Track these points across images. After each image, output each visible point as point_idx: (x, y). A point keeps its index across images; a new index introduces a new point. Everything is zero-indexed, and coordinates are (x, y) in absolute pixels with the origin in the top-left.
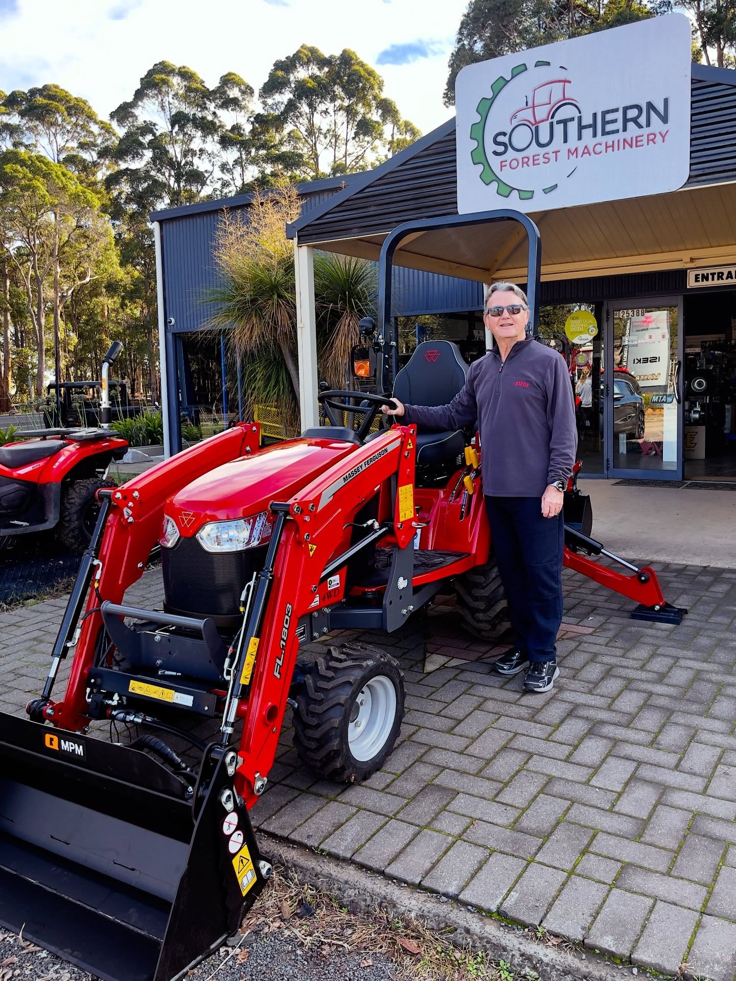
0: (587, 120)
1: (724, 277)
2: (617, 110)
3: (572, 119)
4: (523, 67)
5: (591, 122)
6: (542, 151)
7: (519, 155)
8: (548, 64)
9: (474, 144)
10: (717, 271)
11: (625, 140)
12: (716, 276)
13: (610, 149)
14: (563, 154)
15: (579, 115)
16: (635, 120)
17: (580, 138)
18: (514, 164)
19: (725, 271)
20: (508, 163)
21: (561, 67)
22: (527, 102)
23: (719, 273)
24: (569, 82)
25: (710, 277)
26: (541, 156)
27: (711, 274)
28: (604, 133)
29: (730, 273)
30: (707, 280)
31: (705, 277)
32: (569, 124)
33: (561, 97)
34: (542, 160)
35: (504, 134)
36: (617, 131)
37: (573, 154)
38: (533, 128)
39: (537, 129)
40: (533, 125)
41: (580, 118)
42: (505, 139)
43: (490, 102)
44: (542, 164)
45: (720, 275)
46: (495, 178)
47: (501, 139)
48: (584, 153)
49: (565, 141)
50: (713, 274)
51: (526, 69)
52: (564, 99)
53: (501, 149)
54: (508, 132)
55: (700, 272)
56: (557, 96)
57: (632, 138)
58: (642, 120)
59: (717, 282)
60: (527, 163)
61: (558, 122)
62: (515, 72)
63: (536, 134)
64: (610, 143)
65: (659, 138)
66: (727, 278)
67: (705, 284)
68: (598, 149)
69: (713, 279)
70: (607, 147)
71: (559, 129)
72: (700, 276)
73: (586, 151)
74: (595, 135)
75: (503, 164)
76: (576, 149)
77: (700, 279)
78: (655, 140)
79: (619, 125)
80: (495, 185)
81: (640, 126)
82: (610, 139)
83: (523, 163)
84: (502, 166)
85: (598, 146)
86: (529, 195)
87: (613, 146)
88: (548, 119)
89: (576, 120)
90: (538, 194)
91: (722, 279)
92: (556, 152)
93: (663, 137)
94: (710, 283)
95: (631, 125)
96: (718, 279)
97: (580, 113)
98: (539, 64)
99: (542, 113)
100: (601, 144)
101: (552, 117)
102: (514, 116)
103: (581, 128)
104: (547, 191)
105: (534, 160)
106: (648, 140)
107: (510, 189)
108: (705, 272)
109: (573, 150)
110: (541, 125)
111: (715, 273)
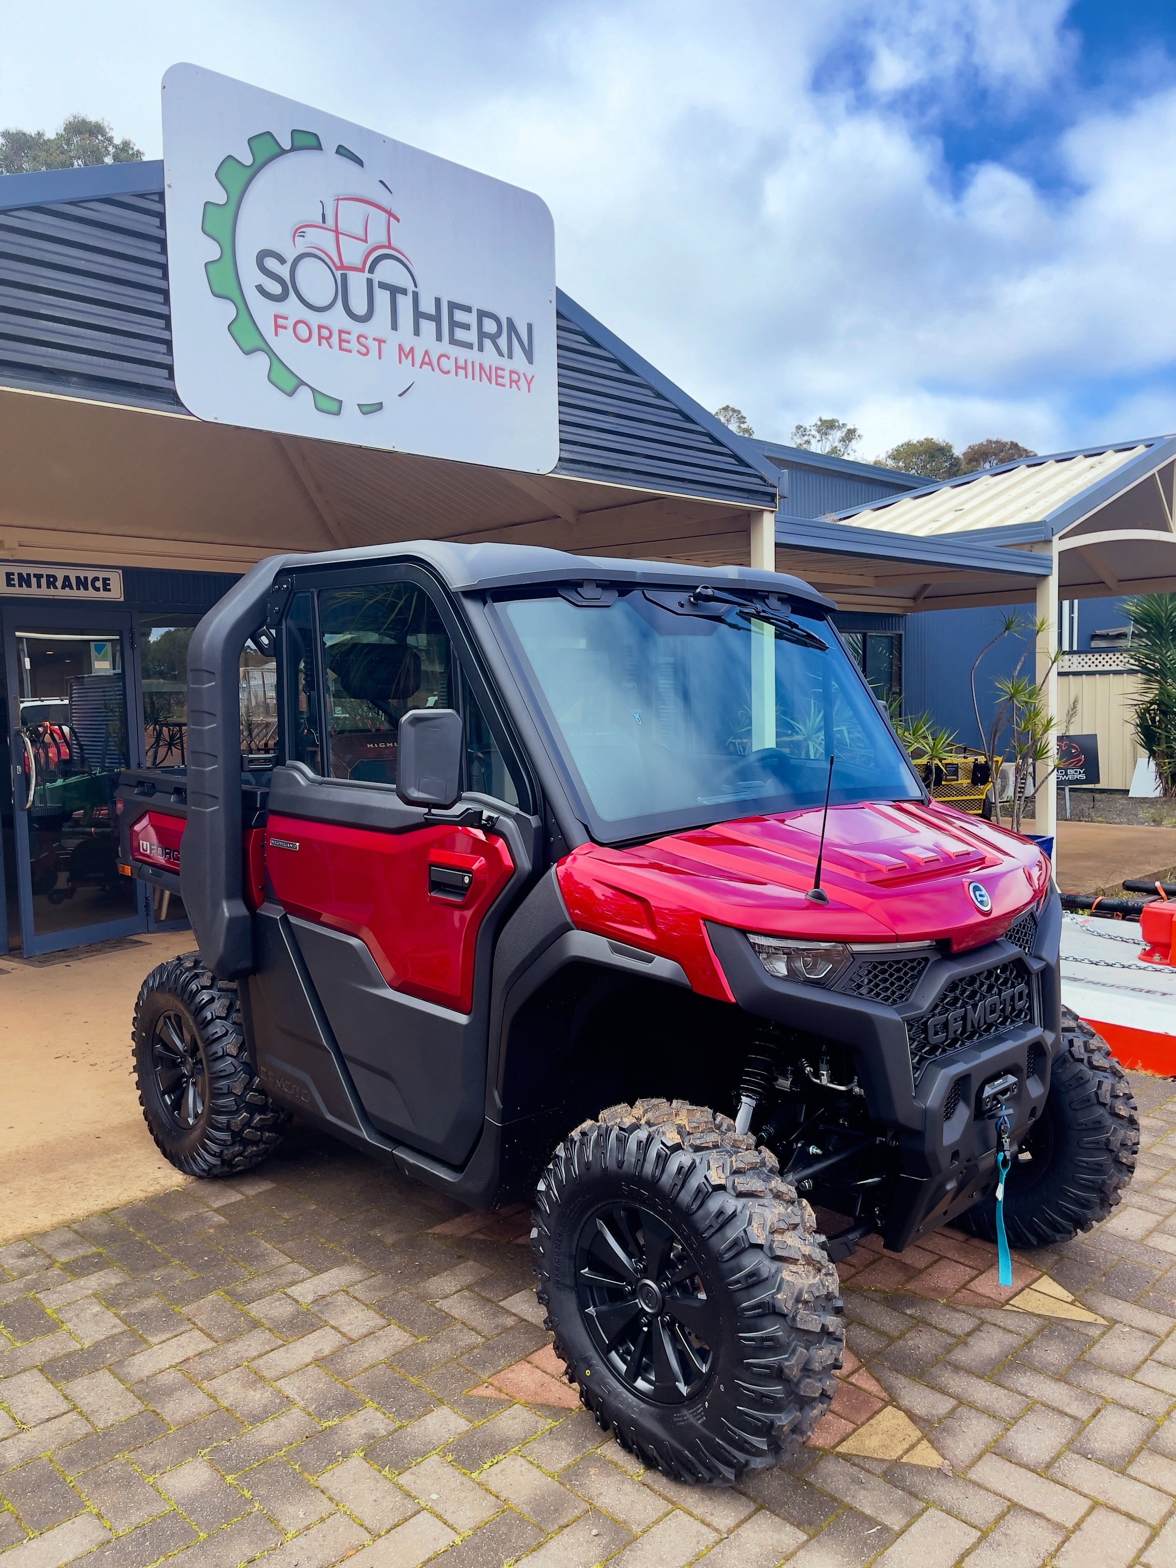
0: (427, 306)
1: (59, 584)
2: (468, 309)
3: (404, 292)
4: (312, 141)
5: (432, 311)
6: (356, 328)
7: (315, 319)
8: (360, 163)
9: (213, 251)
10: (45, 571)
11: (481, 367)
12: (44, 581)
13: (462, 372)
14: (391, 350)
15: (415, 289)
16: (494, 338)
17: (417, 332)
18: (303, 331)
19: (60, 574)
20: (290, 323)
21: (381, 182)
22: (324, 216)
23: (48, 576)
24: (398, 220)
25: (34, 581)
26: (353, 338)
27: (35, 575)
28: (453, 341)
29: (67, 578)
30: (29, 585)
31: (25, 580)
32: (400, 297)
33: (383, 240)
34: (354, 345)
35: (282, 261)
36: (469, 346)
37: (407, 357)
38: (338, 274)
39: (344, 278)
40: (338, 269)
41: (416, 296)
42: (284, 271)
43: (249, 172)
44: (354, 352)
45: (51, 581)
46: (261, 344)
47: (271, 264)
48: (423, 363)
49: (394, 327)
50: (39, 577)
51: (319, 147)
52: (389, 246)
53: (275, 288)
54: (290, 258)
55: (16, 570)
56: (377, 236)
57: (490, 367)
58: (503, 342)
59: (45, 592)
60: (328, 339)
61: (382, 285)
62: (300, 140)
63: (343, 289)
64: (461, 363)
65: (523, 383)
66: (63, 587)
67: (24, 591)
68: (447, 364)
69: (39, 586)
70: (457, 367)
71: (382, 298)
72: (16, 577)
73: (427, 360)
74: (439, 338)
75: (281, 322)
76: (412, 350)
77: (16, 582)
78: (519, 383)
79: (472, 337)
80: (262, 360)
81: (501, 354)
82: (462, 354)
83: (320, 337)
84: (277, 326)
85: (443, 359)
86: (334, 407)
87: (465, 368)
88: (362, 270)
89: (410, 295)
90: (350, 410)
91: (55, 587)
92: (380, 341)
93: (529, 384)
94: (32, 591)
95: (487, 343)
96: (49, 587)
97: (416, 286)
98: (342, 151)
99: (353, 253)
100: (449, 358)
101: (371, 270)
102: (299, 231)
103: (418, 315)
104: (365, 409)
105: (341, 340)
106: (511, 381)
107: (295, 382)
108: (25, 570)
109: (407, 350)
110: (352, 276)
111: (42, 576)
